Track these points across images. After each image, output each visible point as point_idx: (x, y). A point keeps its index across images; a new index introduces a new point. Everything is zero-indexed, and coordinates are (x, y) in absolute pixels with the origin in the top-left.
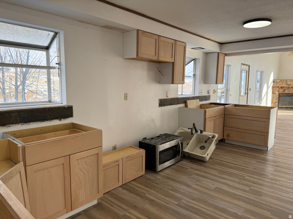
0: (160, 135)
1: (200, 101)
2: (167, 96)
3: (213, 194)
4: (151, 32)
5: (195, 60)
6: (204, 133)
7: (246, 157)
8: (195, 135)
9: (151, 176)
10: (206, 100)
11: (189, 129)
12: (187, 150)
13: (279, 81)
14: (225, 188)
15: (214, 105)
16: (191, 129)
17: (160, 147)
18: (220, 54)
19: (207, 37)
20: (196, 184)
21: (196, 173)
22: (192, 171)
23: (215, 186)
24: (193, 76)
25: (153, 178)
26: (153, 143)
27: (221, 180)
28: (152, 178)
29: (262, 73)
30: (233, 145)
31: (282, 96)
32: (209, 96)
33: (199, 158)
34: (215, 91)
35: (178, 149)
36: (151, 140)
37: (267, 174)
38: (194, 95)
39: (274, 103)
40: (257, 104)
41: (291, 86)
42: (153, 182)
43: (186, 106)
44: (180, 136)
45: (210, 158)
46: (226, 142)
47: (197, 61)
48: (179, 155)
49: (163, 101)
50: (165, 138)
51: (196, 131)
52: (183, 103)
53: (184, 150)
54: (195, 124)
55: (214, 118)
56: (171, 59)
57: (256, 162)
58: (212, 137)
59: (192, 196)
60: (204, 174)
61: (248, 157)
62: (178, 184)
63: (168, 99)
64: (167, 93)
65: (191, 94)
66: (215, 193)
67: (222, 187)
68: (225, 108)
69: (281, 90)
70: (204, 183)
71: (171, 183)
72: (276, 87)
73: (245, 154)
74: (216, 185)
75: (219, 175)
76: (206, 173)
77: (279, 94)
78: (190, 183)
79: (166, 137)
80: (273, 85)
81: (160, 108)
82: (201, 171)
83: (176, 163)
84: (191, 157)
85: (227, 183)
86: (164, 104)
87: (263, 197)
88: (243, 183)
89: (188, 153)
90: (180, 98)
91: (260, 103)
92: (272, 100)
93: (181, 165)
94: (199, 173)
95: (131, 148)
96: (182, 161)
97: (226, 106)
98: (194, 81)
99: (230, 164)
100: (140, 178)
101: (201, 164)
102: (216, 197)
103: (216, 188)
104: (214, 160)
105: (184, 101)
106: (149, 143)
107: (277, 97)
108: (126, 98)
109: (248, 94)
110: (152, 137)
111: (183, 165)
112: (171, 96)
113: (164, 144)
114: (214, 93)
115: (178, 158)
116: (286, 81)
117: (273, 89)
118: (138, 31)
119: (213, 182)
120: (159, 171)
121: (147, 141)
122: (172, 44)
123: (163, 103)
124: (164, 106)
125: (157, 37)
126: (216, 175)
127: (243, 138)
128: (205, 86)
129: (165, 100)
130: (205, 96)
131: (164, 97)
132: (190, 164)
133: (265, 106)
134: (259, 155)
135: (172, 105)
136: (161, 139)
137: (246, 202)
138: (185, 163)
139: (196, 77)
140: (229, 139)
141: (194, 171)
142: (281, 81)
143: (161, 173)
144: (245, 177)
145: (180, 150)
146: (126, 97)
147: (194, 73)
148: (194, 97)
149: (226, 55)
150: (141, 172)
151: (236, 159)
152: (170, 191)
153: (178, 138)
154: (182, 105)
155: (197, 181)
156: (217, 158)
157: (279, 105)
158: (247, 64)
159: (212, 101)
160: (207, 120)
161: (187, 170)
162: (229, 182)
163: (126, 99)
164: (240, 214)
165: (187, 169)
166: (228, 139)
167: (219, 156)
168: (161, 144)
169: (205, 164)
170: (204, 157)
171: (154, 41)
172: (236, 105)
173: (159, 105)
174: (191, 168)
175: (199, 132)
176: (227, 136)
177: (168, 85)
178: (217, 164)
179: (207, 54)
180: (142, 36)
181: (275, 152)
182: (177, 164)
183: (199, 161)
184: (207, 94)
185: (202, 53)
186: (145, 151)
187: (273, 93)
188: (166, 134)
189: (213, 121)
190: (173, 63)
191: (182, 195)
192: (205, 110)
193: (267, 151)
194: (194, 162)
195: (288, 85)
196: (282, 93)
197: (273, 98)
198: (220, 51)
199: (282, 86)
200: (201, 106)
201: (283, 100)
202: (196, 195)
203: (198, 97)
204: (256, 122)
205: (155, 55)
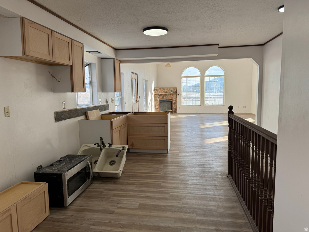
0: (61, 158)
1: (100, 111)
2: (64, 107)
3: (140, 213)
4: (41, 24)
5: (90, 65)
6: (113, 146)
7: (154, 163)
8: (103, 151)
9: (59, 215)
10: (105, 110)
11: (95, 144)
12: (96, 169)
13: (159, 89)
14: (149, 202)
15: (115, 115)
16: (98, 144)
17: (68, 173)
18: (116, 61)
19: (103, 40)
20: (118, 208)
21: (113, 194)
22: (108, 193)
23: (139, 203)
24: (89, 83)
25: (63, 217)
26: (56, 170)
27: (141, 195)
28: (61, 217)
29: (146, 81)
30: (138, 154)
31: (162, 102)
32: (108, 105)
33: (111, 176)
34: (112, 100)
35: (87, 171)
36: (51, 167)
37: (177, 176)
38: (93, 104)
39: (157, 109)
40: (145, 111)
41: (167, 93)
42: (65, 222)
43: (87, 118)
44: (88, 155)
45: (123, 173)
46: (130, 152)
47: (92, 66)
48: (89, 178)
49: (59, 114)
50: (69, 160)
51: (104, 146)
52: (83, 115)
53: (94, 171)
54: (103, 138)
55: (119, 129)
56: (69, 61)
57: (164, 166)
58: (122, 149)
59: (120, 224)
60: (122, 193)
61: (156, 163)
62: (98, 214)
63: (65, 112)
64: (64, 103)
65: (89, 104)
66: (141, 212)
67: (146, 202)
68: (127, 117)
69: (161, 97)
70: (126, 203)
71: (89, 215)
72: (157, 94)
73: (151, 160)
74: (138, 201)
75: (138, 190)
76: (123, 190)
77: (160, 100)
78: (112, 208)
79: (71, 160)
80: (155, 93)
81: (57, 123)
82: (118, 190)
83: (87, 188)
84: (102, 176)
85: (148, 196)
86: (62, 118)
87: (184, 201)
88: (162, 191)
89: (97, 173)
90: (79, 109)
91: (147, 109)
92: (155, 106)
93: (93, 189)
94: (117, 193)
95: (23, 185)
96: (93, 184)
97: (127, 114)
98: (91, 89)
99: (143, 174)
100: (45, 222)
101: (114, 182)
102: (144, 215)
103: (140, 205)
104: (126, 173)
105: (84, 112)
106: (51, 172)
107: (159, 103)
108: (7, 114)
109: (139, 102)
110: (52, 163)
111: (95, 189)
112: (69, 107)
113: (72, 169)
114: (112, 102)
115: (88, 181)
116: (164, 89)
117: (155, 97)
118: (22, 19)
119: (135, 199)
120: (68, 205)
121: (47, 170)
122: (68, 43)
123: (60, 116)
124: (62, 120)
125: (49, 32)
126: (135, 190)
127: (146, 145)
128: (103, 95)
129: (62, 113)
130: (104, 106)
131: (60, 109)
132: (102, 185)
133: (151, 112)
134: (163, 159)
135: (71, 118)
136: (64, 163)
137: (173, 211)
138: (97, 186)
139: (93, 84)
140: (134, 148)
141: (110, 193)
142: (160, 89)
143: (72, 207)
144: (161, 184)
145: (90, 172)
146: (7, 112)
147: (91, 80)
148: (93, 107)
149: (121, 62)
150: (44, 215)
151: (146, 167)
152: (92, 227)
153: (86, 158)
154: (82, 117)
155: (118, 203)
156: (129, 171)
157: (161, 110)
158: (135, 73)
159: (111, 110)
160: (114, 131)
161: (102, 194)
162: (149, 194)
163: (8, 116)
164: (172, 226)
165: (102, 192)
166: (132, 148)
167: (129, 168)
168: (68, 170)
169: (119, 181)
170: (117, 173)
171: (46, 36)
172: (135, 113)
173: (55, 120)
174: (106, 190)
175: (107, 145)
176: (131, 145)
177: (64, 93)
178: (130, 177)
179: (102, 59)
180: (29, 27)
181: (174, 153)
182: (87, 190)
183: (111, 178)
184: (105, 104)
185: (96, 58)
186: (47, 184)
187: (155, 100)
188: (68, 155)
189: (119, 132)
190: (71, 67)
191: (108, 226)
192: (112, 120)
193: (168, 153)
194: (107, 182)
195: (166, 92)
196: (162, 99)
197: (155, 104)
198: (116, 58)
199: (161, 93)
200: (102, 117)
201: (163, 106)
202: (122, 221)
203: (97, 106)
204: (157, 127)
205: (48, 54)
